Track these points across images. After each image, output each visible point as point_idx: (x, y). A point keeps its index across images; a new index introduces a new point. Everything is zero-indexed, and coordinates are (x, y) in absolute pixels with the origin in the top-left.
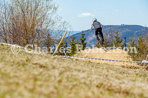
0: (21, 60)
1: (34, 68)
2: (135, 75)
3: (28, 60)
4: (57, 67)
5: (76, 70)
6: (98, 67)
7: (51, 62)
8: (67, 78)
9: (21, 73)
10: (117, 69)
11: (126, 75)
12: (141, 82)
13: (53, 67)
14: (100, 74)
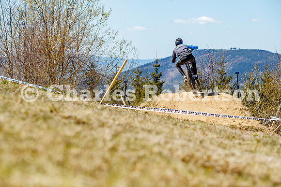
0: (41, 111)
1: (65, 124)
2: (255, 142)
3: (53, 110)
4: (109, 124)
5: (143, 129)
6: (186, 125)
7: (96, 115)
8: (128, 144)
9: (41, 133)
10: (221, 130)
11: (237, 141)
12: (267, 154)
13: (101, 124)
14: (188, 138)
